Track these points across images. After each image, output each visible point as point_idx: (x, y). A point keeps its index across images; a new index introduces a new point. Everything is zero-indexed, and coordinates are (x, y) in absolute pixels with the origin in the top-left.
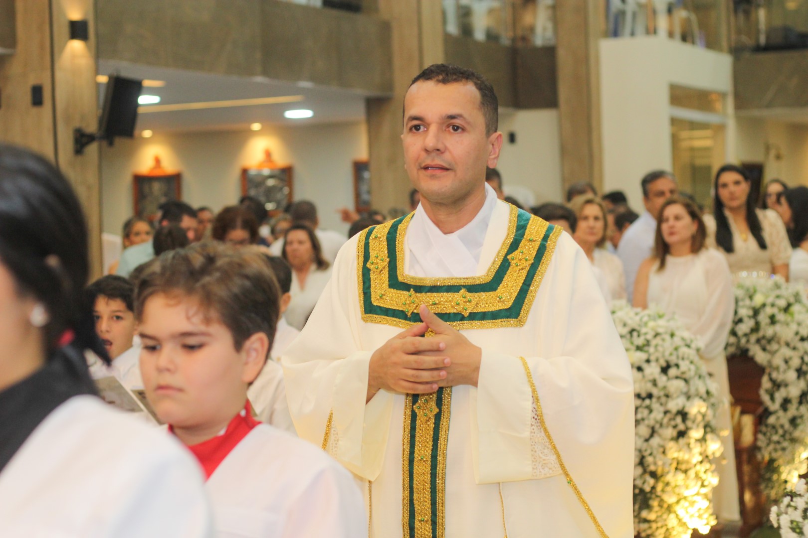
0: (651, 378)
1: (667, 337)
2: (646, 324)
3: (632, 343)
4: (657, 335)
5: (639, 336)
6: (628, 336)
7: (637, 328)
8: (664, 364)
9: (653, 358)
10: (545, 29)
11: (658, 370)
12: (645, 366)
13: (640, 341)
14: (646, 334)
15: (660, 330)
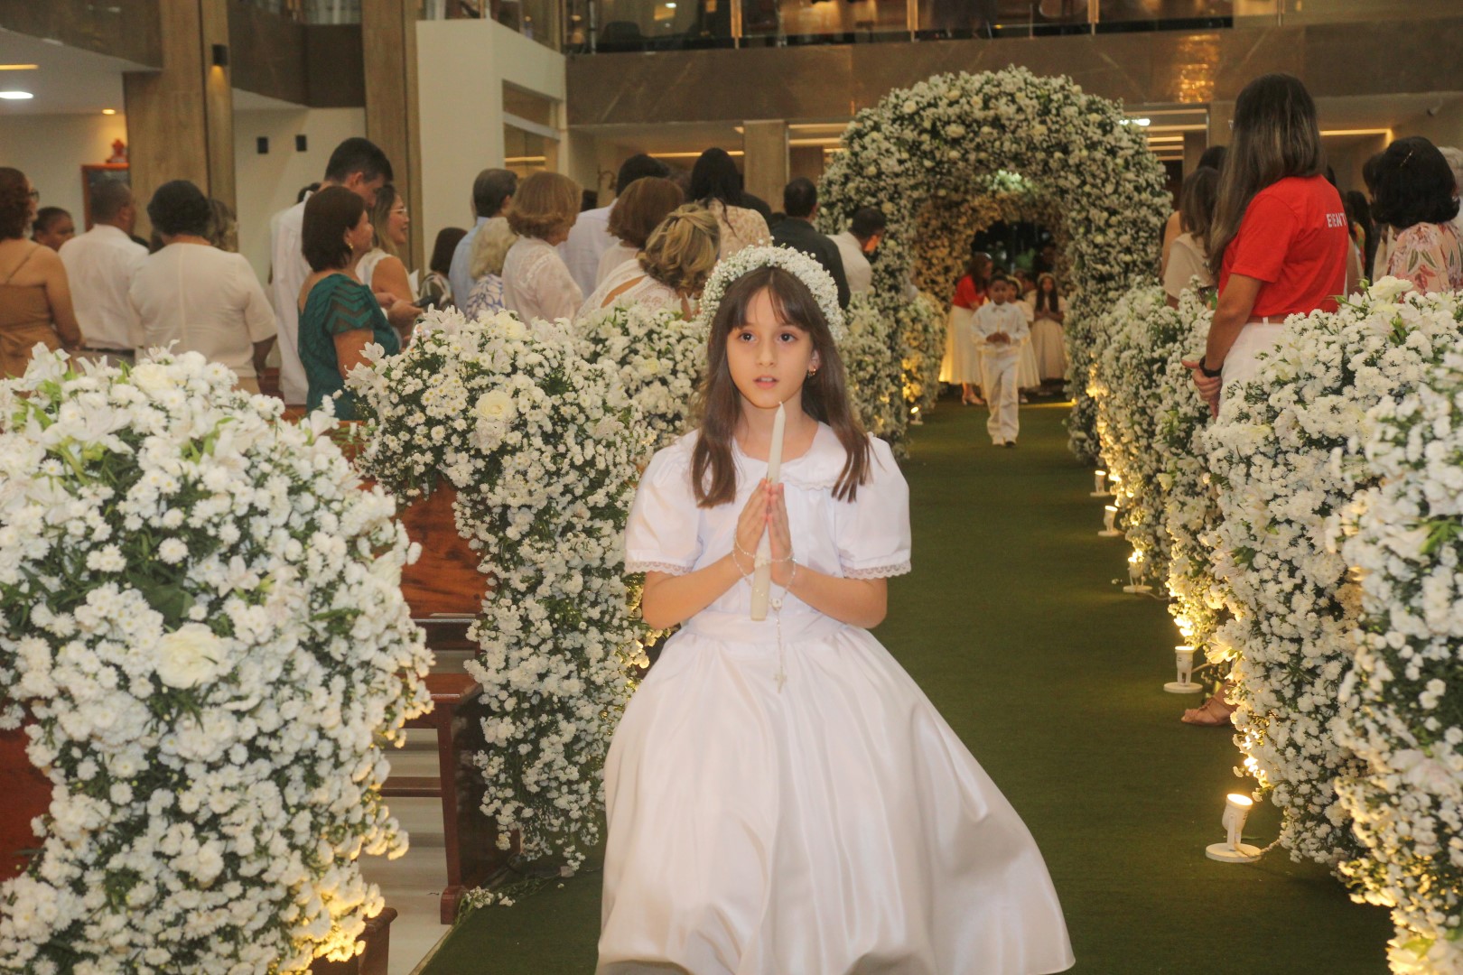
0: (680, 393)
1: (695, 342)
2: (667, 324)
3: (653, 350)
4: (683, 337)
5: (660, 339)
6: (646, 339)
7: (658, 329)
8: (694, 375)
9: (680, 367)
10: (330, 9)
11: (689, 383)
12: (670, 378)
13: (662, 345)
14: (668, 337)
15: (686, 332)
